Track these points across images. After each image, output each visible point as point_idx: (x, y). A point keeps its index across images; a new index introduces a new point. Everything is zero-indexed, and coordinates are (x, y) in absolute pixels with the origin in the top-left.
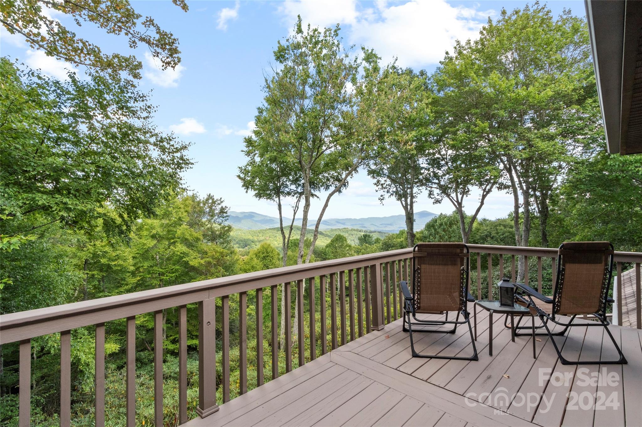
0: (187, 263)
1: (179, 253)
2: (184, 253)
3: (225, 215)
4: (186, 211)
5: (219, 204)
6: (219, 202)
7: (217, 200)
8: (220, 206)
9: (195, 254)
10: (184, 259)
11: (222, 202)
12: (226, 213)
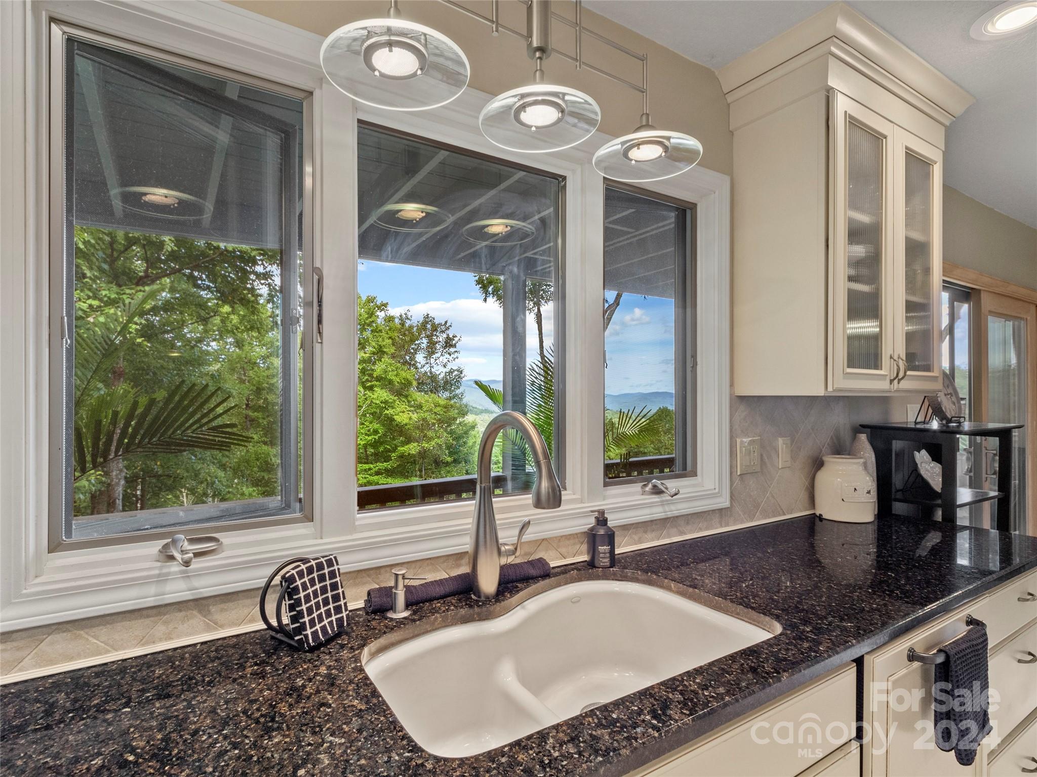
0: (391, 419)
1: (378, 402)
2: (386, 402)
3: (452, 350)
4: (390, 338)
5: (443, 332)
6: (443, 328)
7: (440, 324)
8: (445, 336)
9: (404, 407)
10: (386, 412)
11: (448, 329)
12: (455, 346)
